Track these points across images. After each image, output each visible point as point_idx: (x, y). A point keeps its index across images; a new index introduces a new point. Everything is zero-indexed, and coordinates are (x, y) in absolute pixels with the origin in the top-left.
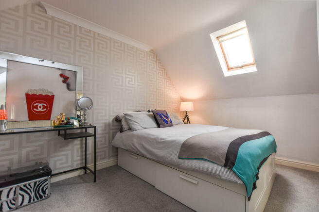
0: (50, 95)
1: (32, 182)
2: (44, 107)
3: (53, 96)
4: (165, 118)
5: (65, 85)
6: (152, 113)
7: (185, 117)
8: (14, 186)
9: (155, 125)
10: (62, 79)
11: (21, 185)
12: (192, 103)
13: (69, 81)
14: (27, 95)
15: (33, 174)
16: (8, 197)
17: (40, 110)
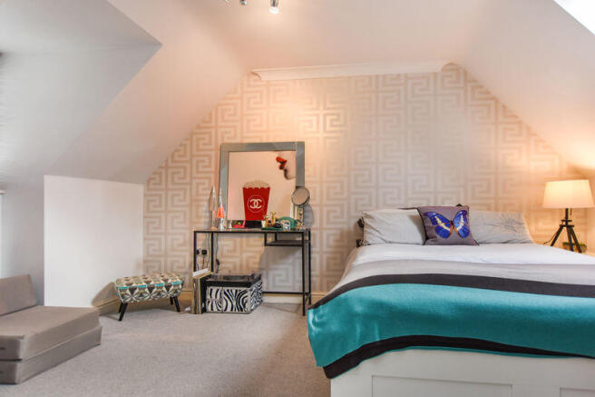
0: (266, 187)
1: (234, 289)
2: (260, 204)
3: (269, 189)
4: (443, 225)
5: (282, 172)
6: (415, 212)
7: (561, 227)
8: (220, 288)
9: (418, 237)
10: (279, 164)
11: (226, 289)
12: (587, 181)
13: (286, 166)
14: (244, 189)
15: (242, 281)
16: (216, 297)
17: (256, 207)
